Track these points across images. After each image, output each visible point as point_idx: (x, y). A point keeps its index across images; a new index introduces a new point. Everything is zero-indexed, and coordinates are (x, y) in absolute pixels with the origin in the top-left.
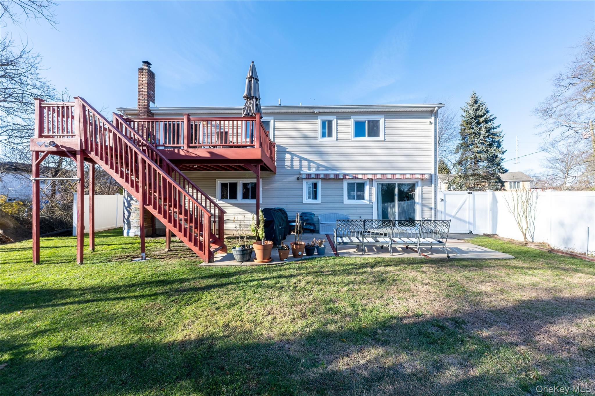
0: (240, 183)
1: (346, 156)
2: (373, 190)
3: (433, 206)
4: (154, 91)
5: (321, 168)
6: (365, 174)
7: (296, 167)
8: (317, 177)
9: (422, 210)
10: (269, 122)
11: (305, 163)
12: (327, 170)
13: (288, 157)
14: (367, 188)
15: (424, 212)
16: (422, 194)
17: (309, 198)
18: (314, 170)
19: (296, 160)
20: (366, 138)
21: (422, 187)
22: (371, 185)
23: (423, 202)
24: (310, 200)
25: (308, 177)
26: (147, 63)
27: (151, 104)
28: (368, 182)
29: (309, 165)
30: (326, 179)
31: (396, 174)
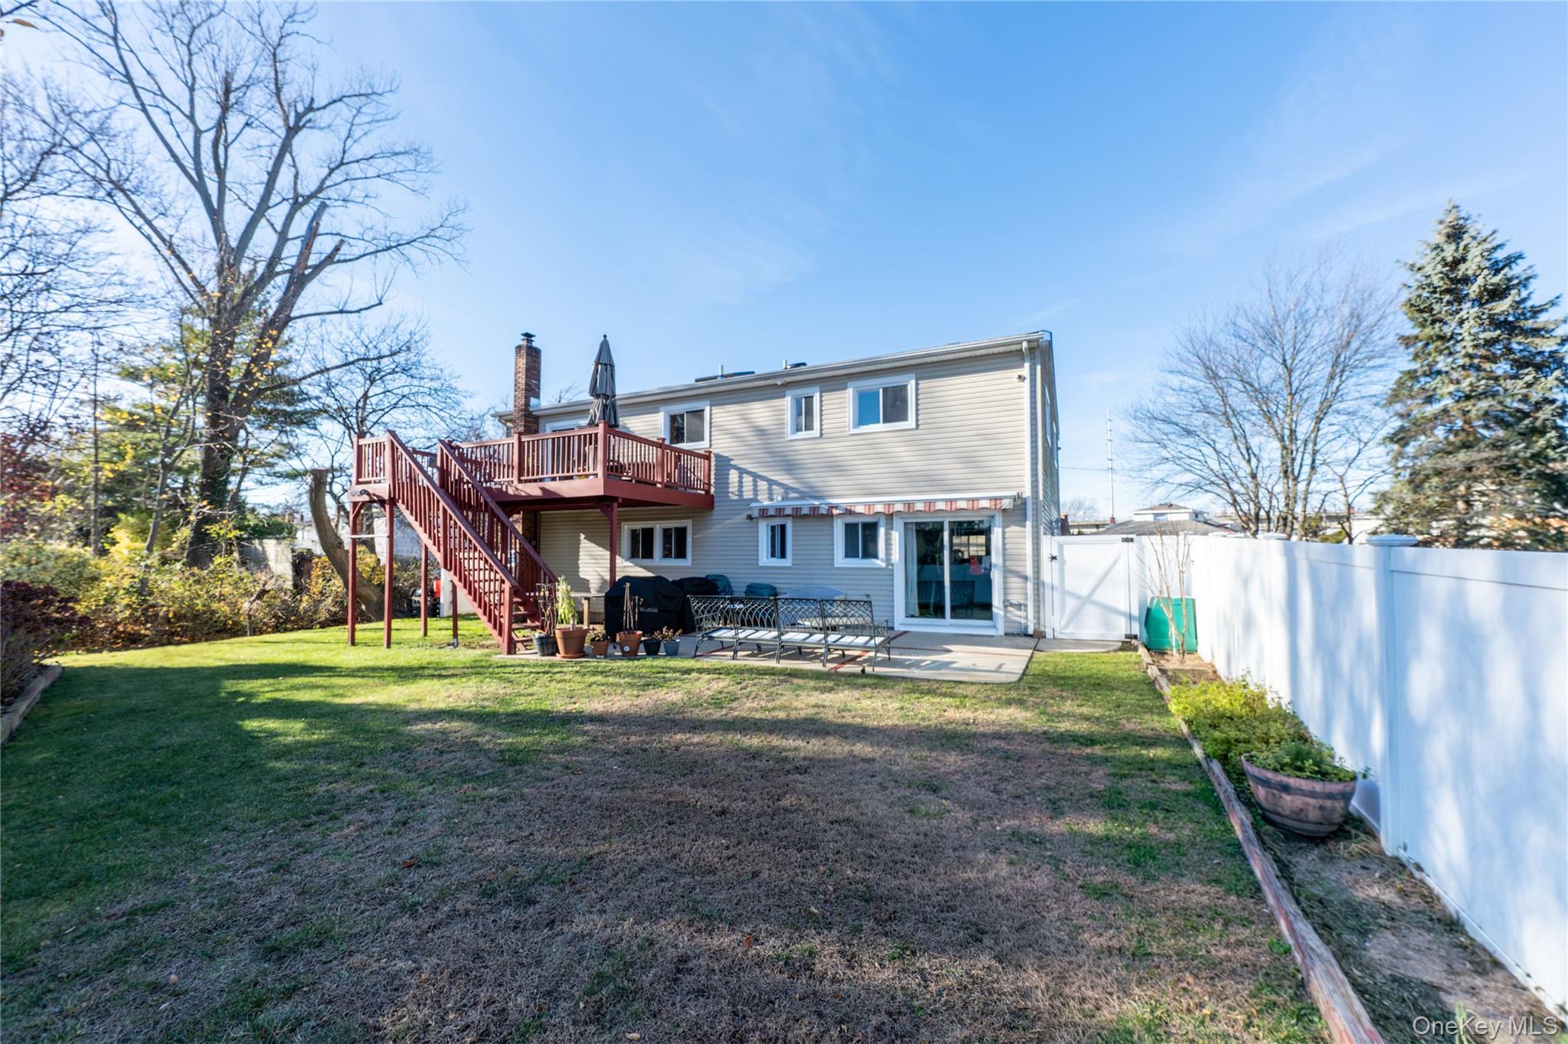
0: (658, 527)
1: (836, 467)
2: (893, 537)
3: (1029, 571)
4: (538, 380)
5: (792, 495)
6: (869, 505)
7: (748, 494)
8: (780, 512)
9: (1005, 583)
10: (703, 410)
11: (763, 485)
12: (802, 498)
13: (733, 476)
14: (882, 531)
15: (1009, 585)
16: (1004, 544)
17: (773, 555)
18: (780, 498)
19: (748, 480)
20: (881, 427)
21: (1004, 528)
22: (890, 527)
23: (1008, 563)
24: (774, 559)
25: (764, 513)
26: (528, 336)
27: (533, 401)
28: (882, 522)
29: (770, 490)
30: (797, 515)
31: (935, 501)
